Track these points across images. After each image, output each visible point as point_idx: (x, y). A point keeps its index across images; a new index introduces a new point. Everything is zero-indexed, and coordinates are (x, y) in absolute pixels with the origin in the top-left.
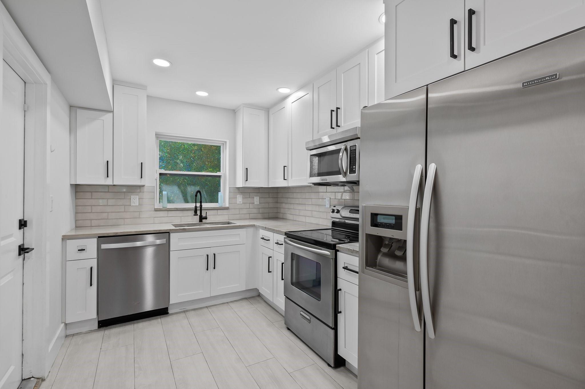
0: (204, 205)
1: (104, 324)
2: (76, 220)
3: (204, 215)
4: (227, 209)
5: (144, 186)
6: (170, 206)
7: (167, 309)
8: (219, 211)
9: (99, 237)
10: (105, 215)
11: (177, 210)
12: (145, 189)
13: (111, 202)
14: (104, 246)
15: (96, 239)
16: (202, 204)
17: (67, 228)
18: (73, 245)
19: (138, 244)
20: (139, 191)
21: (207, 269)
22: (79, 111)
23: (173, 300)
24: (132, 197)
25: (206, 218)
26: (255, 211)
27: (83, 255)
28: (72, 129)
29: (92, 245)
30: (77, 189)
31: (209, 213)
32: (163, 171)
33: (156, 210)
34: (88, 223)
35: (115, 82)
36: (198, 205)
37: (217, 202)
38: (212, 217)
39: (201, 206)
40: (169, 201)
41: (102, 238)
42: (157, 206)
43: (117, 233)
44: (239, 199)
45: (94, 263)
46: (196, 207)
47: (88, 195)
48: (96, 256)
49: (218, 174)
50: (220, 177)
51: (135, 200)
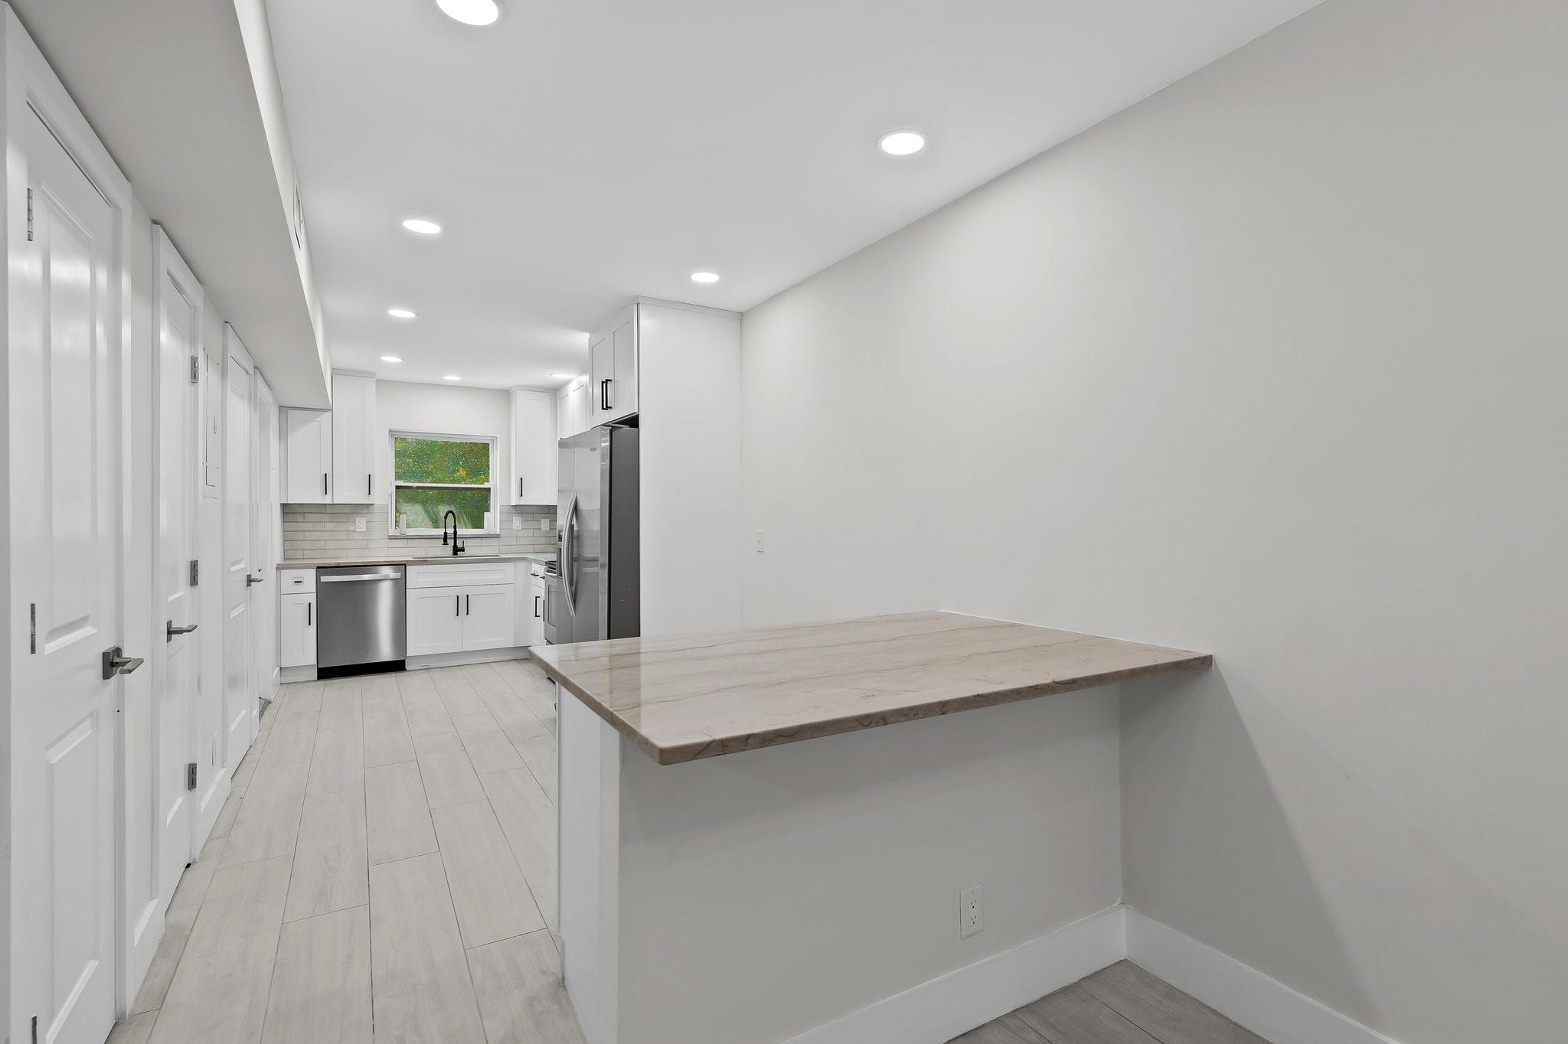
0: (460, 532)
1: (325, 673)
2: (284, 550)
3: (459, 545)
4: (497, 537)
5: (373, 504)
6: (411, 532)
7: (403, 662)
8: (484, 540)
9: (318, 567)
10: (321, 544)
11: (421, 538)
12: (375, 509)
13: (329, 526)
14: (324, 579)
15: (315, 570)
16: (457, 530)
17: (278, 558)
18: (289, 575)
19: (366, 577)
20: (366, 511)
21: (458, 615)
22: (291, 413)
23: (411, 651)
24: (357, 519)
25: (463, 550)
26: (543, 540)
27: (299, 588)
28: (283, 435)
29: (310, 576)
30: (287, 509)
31: (467, 543)
32: (401, 483)
33: (391, 538)
34: (299, 554)
35: (335, 372)
36: (450, 531)
37: (482, 527)
38: (471, 549)
39: (455, 533)
40: (408, 526)
41: (322, 569)
42: (392, 531)
43: (340, 563)
44: (517, 522)
45: (313, 599)
46: (446, 533)
47: (299, 518)
48: (314, 591)
49: (486, 485)
50: (489, 489)
51: (361, 524)
